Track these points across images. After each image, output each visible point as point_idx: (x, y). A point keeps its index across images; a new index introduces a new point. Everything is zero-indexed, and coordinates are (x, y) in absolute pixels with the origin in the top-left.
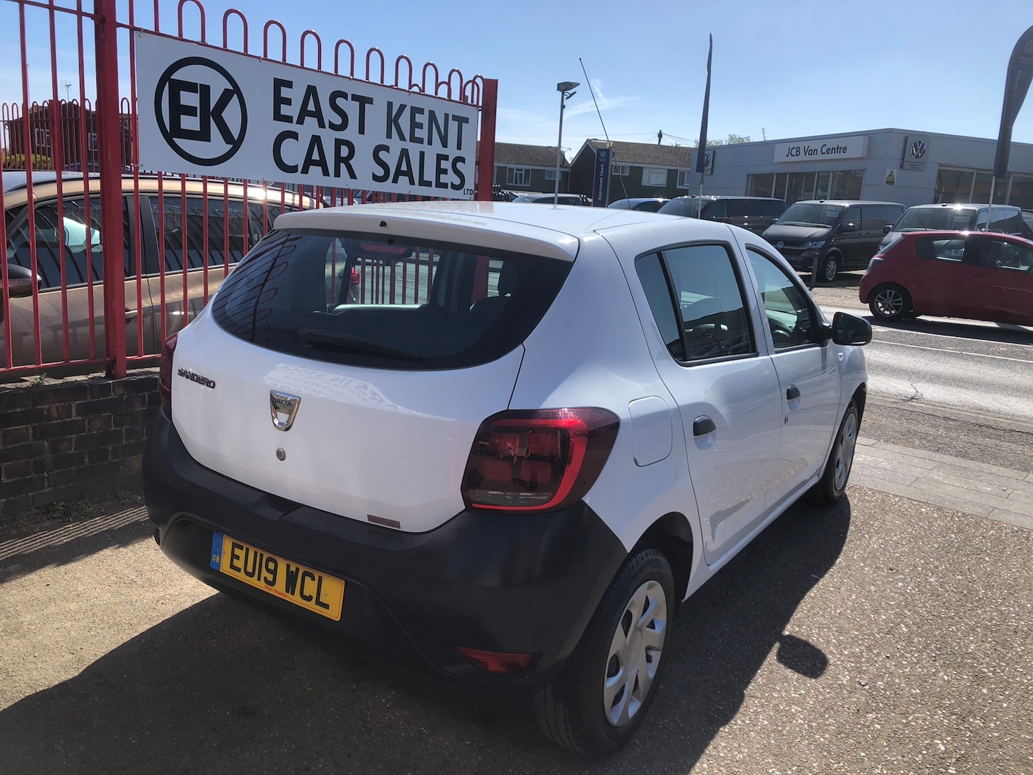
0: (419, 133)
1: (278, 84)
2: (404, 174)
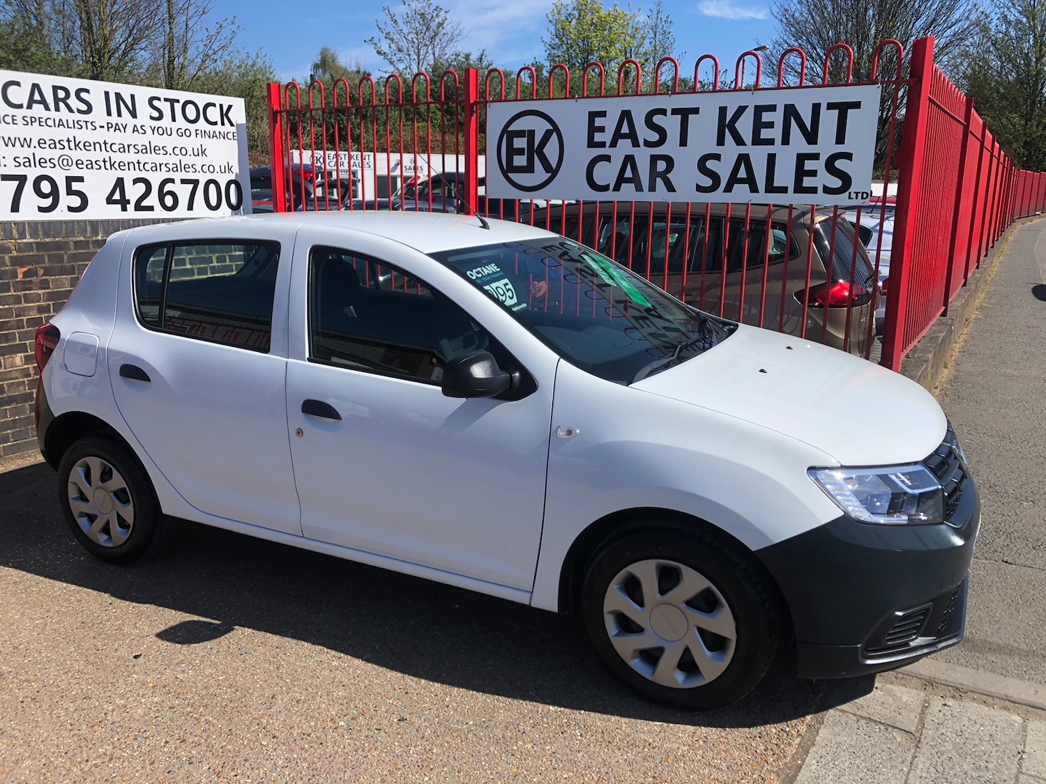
0: (767, 134)
1: (593, 115)
2: (742, 181)
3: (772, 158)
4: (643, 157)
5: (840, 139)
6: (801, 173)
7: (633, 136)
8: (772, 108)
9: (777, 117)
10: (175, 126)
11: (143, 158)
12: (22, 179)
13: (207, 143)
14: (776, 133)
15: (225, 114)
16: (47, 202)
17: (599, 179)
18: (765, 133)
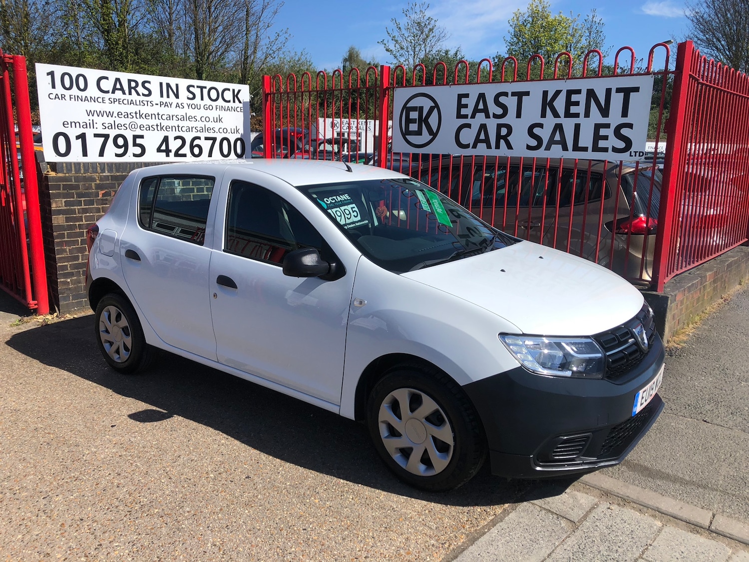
1: (460, 96)
2: (557, 143)
3: (577, 127)
4: (492, 124)
5: (625, 114)
6: (597, 137)
7: (485, 111)
8: (578, 92)
9: (581, 98)
10: (202, 103)
11: (181, 123)
12: (107, 137)
13: (223, 114)
14: (580, 109)
15: (236, 96)
16: (121, 151)
17: (463, 141)
18: (573, 110)
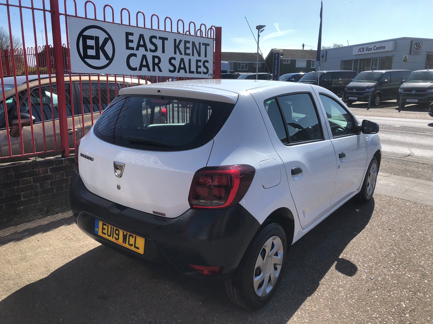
0: (188, 51)
1: (127, 34)
2: (182, 69)
3: (190, 60)
4: (150, 56)
5: (206, 56)
7: (145, 46)
8: (189, 42)
9: (189, 45)
